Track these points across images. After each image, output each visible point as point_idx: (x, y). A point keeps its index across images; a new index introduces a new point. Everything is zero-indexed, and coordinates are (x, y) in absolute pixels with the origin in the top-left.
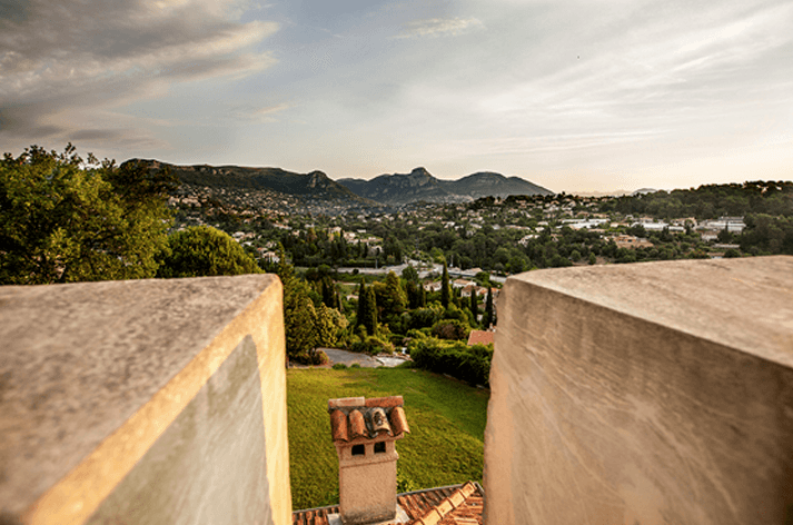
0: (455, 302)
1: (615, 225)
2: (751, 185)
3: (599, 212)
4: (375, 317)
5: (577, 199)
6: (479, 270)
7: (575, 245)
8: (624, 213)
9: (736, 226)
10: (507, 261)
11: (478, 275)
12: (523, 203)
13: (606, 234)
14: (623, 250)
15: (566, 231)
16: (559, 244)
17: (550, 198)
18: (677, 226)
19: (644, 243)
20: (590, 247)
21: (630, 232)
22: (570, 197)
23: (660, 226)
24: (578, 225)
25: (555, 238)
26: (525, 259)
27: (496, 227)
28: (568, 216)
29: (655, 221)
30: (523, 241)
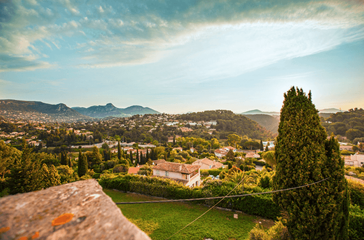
0: (123, 157)
1: (181, 124)
2: (217, 111)
3: (176, 120)
4: (87, 167)
5: (169, 115)
6: (134, 143)
7: (169, 131)
8: (184, 120)
9: (215, 123)
10: (145, 139)
11: (134, 145)
12: (150, 117)
13: (179, 127)
14: (184, 132)
15: (165, 127)
16: (163, 131)
17: (159, 115)
18: (199, 124)
19: (190, 130)
20: (174, 132)
21: (186, 126)
22: (166, 114)
23: (194, 124)
24: (169, 124)
25: (162, 129)
26: (151, 137)
27: (140, 126)
28: (166, 121)
29: (193, 122)
30: (150, 131)
